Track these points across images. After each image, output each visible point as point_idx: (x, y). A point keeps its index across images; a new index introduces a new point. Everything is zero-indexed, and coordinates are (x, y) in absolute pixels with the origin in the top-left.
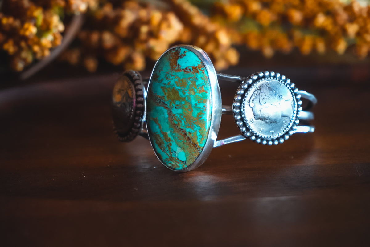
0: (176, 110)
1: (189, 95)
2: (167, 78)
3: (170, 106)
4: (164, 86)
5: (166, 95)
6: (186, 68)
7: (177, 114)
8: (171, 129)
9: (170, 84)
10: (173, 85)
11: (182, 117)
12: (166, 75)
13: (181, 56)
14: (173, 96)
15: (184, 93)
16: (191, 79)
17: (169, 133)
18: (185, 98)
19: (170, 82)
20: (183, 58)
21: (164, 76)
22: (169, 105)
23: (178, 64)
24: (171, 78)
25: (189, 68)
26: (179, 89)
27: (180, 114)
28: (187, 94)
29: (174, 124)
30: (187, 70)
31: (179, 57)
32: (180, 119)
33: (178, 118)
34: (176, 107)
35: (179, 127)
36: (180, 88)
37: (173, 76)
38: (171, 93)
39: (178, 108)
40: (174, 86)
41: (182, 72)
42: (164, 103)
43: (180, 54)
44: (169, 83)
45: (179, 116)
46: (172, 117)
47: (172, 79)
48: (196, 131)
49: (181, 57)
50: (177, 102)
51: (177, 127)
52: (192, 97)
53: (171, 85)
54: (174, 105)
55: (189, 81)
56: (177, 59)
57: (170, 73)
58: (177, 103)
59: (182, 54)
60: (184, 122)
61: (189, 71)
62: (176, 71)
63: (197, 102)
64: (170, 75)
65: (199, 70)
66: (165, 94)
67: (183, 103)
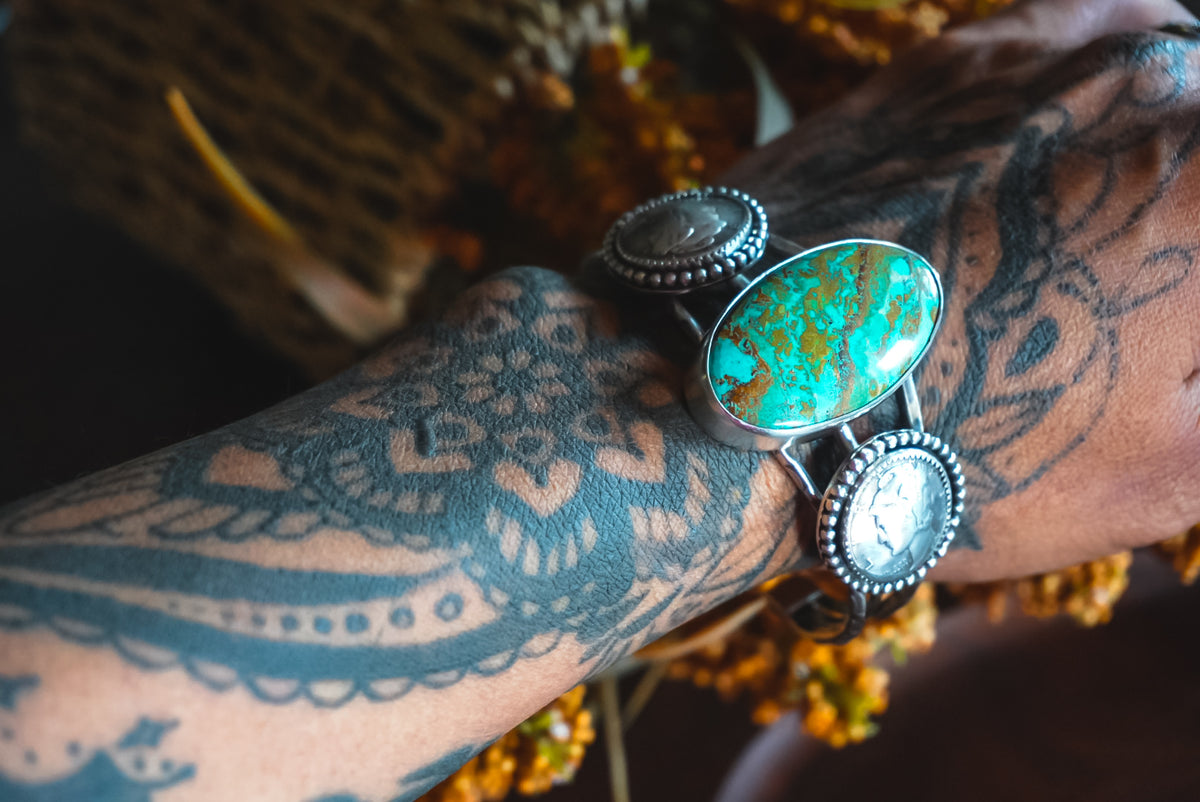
0: (835, 320)
1: (790, 313)
2: (793, 379)
3: (837, 338)
4: (810, 375)
5: (823, 357)
6: (748, 353)
7: (839, 312)
8: (874, 311)
9: (799, 364)
10: (798, 356)
11: (837, 301)
12: (788, 385)
13: (734, 383)
14: (816, 342)
15: (795, 323)
16: (761, 329)
17: (883, 312)
18: (801, 316)
19: (795, 366)
20: (734, 375)
21: (793, 388)
22: (837, 342)
23: (752, 374)
24: (787, 370)
25: (743, 348)
26: (796, 339)
27: (836, 306)
28: (792, 317)
29: (859, 308)
30: (751, 348)
31: (738, 384)
32: (843, 301)
33: (845, 306)
34: (831, 323)
35: (859, 297)
36: (792, 338)
37: (780, 368)
38: (813, 350)
39: (829, 317)
40: (798, 353)
41: (761, 354)
42: (841, 354)
43: (730, 387)
44: (800, 368)
45: (841, 308)
46: (852, 319)
47: (788, 366)
48: (839, 264)
49: (736, 380)
50: (820, 328)
51: (861, 301)
52: (789, 306)
53: (800, 361)
54: (830, 330)
55: (767, 330)
56: (745, 385)
57: (780, 378)
58: (821, 326)
59: (729, 383)
60: (841, 291)
61: (748, 344)
62: (768, 371)
63: (791, 292)
64: (784, 377)
65: (732, 330)
66: (822, 362)
67: (812, 314)
